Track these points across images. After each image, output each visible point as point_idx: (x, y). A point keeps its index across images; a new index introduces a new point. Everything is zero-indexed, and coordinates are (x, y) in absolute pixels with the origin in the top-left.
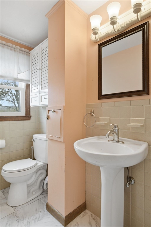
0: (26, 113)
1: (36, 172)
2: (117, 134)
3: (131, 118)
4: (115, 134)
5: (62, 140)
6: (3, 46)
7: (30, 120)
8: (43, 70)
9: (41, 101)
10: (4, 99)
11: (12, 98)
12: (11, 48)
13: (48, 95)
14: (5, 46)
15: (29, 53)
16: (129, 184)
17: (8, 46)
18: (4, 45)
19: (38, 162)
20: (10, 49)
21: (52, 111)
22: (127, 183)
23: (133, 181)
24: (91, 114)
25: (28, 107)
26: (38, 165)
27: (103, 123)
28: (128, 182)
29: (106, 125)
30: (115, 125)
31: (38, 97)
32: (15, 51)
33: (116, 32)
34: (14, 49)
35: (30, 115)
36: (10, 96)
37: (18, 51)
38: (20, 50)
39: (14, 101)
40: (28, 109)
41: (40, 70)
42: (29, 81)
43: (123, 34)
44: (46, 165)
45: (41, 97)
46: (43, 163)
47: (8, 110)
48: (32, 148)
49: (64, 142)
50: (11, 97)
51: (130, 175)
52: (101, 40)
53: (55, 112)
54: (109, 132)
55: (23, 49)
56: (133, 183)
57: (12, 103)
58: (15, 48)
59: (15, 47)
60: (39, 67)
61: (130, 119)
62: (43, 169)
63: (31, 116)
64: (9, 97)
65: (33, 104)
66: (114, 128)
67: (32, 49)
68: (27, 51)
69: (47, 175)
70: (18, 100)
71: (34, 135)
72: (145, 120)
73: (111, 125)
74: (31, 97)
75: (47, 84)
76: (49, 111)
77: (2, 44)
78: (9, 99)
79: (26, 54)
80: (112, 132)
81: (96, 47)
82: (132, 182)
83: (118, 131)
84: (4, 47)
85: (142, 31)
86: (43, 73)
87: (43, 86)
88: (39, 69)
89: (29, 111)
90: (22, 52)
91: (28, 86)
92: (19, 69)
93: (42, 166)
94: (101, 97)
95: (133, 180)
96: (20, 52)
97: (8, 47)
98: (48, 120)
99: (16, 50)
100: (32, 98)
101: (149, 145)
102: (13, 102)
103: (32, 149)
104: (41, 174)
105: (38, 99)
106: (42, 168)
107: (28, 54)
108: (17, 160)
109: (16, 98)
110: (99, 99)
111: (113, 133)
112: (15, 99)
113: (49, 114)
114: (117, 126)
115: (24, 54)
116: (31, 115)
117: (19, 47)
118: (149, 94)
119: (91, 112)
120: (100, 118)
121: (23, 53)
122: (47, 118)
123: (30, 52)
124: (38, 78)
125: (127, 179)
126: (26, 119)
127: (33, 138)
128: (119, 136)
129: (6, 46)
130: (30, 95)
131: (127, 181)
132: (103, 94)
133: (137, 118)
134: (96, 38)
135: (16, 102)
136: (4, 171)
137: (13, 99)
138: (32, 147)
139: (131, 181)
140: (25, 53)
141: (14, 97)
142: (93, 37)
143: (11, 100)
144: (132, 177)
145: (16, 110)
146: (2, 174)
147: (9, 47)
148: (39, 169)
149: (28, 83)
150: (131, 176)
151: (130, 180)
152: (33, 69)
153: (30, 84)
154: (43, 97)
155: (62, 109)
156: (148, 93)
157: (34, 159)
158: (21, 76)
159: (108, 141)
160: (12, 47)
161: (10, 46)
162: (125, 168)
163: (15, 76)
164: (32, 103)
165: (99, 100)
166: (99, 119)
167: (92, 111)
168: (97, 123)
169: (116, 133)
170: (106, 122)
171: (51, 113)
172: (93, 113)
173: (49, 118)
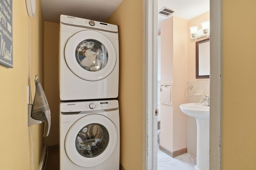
4: (206, 101)
5: (171, 104)
27: (199, 95)
29: (201, 96)
30: (207, 96)
49: (173, 105)
53: (166, 86)
54: (202, 100)
66: (206, 98)
73: (204, 95)
76: (161, 85)
80: (204, 100)
81: (195, 44)
94: (198, 77)
98: (161, 92)
110: (196, 78)
119: (191, 87)
120: (197, 91)
132: (199, 75)
155: (171, 85)
167: (192, 86)
168: (195, 94)
170: (202, 94)
171: (163, 87)
172: (192, 87)
173: (161, 90)
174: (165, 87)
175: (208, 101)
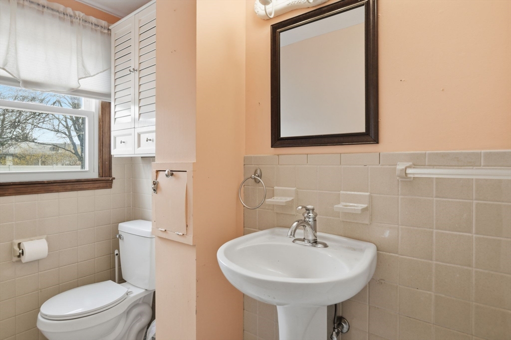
0: (101, 171)
1: (128, 312)
2: (311, 227)
3: (342, 192)
4: (308, 228)
5: (189, 240)
6: (41, 8)
7: (110, 187)
8: (143, 73)
9: (139, 146)
10: (44, 126)
11: (65, 124)
12: (62, 16)
13: (157, 131)
14: (45, 10)
15: (109, 30)
16: (338, 334)
17: (52, 10)
18: (44, 7)
19: (132, 289)
20: (60, 18)
21: (166, 172)
22: (334, 333)
23: (345, 327)
24: (255, 179)
25: (106, 156)
26: (132, 295)
27: (282, 202)
28: (336, 331)
29: (289, 206)
30: (309, 207)
31: (130, 134)
32: (72, 22)
33: (309, 3)
34: (69, 18)
35: (110, 175)
36: (58, 119)
37: (79, 24)
38: (86, 21)
39: (69, 132)
40: (106, 162)
41: (137, 73)
42: (109, 95)
43: (326, 8)
44: (150, 294)
45: (139, 135)
46: (144, 290)
47: (54, 152)
48: (117, 254)
49: (194, 246)
50: (60, 122)
51: (340, 313)
52: (276, 17)
53: (172, 175)
54: (295, 224)
55: (93, 19)
56: (345, 330)
57: (64, 136)
58: (71, 16)
59: (72, 13)
60: (134, 64)
61: (339, 194)
62: (144, 303)
63: (114, 178)
64: (56, 122)
65: (117, 151)
66: (306, 215)
67: (118, 19)
68: (104, 23)
69: (153, 317)
70: (80, 130)
71: (120, 224)
72: (371, 197)
73: (300, 207)
74: (113, 134)
75: (153, 107)
76: (157, 171)
77: (39, 5)
78: (57, 128)
79: (102, 32)
80: (303, 223)
81: (267, 31)
82: (343, 327)
83: (315, 221)
84: (43, 12)
85: (363, 7)
86: (143, 81)
87: (143, 110)
88: (132, 70)
89: (107, 166)
90: (90, 25)
91: (106, 108)
92: (84, 66)
93: (140, 299)
94: (278, 142)
95: (345, 323)
96: (84, 27)
97: (55, 13)
98: (155, 194)
99: (74, 20)
100: (115, 138)
101: (378, 250)
102: (67, 133)
103: (116, 257)
104: (140, 314)
105: (131, 140)
106: (141, 302)
107: (106, 31)
108: (78, 286)
109: (74, 124)
110: (272, 146)
111: (304, 226)
112: (72, 128)
113: (158, 180)
114: (313, 210)
115: (96, 30)
116: (113, 176)
117: (82, 15)
118: (378, 143)
119: (255, 175)
120: (275, 188)
121: (92, 29)
122: (154, 190)
123: (110, 28)
124: (131, 91)
125: (334, 323)
126: (101, 185)
127: (117, 232)
128: (317, 230)
129: (50, 11)
130: (112, 129)
131: (334, 328)
132: (282, 135)
133: (354, 191)
134: (267, 11)
135: (74, 133)
136: (45, 317)
137: (67, 127)
138: (116, 252)
139: (341, 327)
140: (99, 28)
141: (70, 123)
142: (260, 9)
143: (62, 128)
144: (344, 316)
145: (75, 154)
146: (40, 327)
147: (58, 14)
148: (135, 305)
149: (106, 100)
150: (341, 315)
151: (340, 324)
152: (118, 69)
153: (110, 103)
154: (143, 138)
155: (190, 169)
156: (376, 141)
157: (121, 281)
158: (87, 84)
159: (293, 242)
160: (64, 14)
161: (58, 11)
162: (329, 307)
163: (74, 84)
164: (115, 147)
165: (273, 148)
166: (273, 190)
167: (259, 172)
168: (268, 200)
169: (309, 225)
170: (289, 199)
171: (162, 178)
172: (260, 176)
173: (157, 188)
174: (167, 176)
175: (313, 226)
